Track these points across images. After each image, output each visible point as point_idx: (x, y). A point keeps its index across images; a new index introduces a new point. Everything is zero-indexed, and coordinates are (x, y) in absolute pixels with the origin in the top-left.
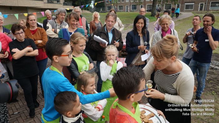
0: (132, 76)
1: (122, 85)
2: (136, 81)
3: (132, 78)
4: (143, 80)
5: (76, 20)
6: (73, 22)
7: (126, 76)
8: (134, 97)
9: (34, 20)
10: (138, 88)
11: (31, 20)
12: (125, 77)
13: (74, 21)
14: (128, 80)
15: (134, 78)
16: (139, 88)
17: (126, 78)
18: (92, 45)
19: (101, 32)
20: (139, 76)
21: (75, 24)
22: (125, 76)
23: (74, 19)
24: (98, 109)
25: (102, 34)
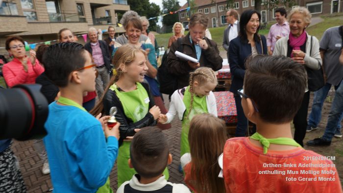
5: (137, 29)
6: (131, 33)
9: (71, 37)
11: (66, 38)
13: (133, 31)
18: (171, 66)
19: (184, 45)
21: (135, 36)
23: (133, 28)
25: (186, 47)
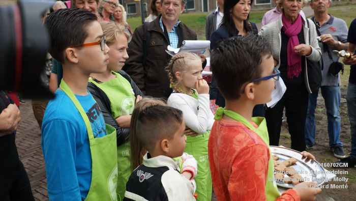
0: (244, 48)
1: (228, 66)
2: (253, 56)
3: (245, 52)
4: (269, 57)
7: (234, 50)
8: (253, 90)
10: (259, 72)
12: (233, 52)
14: (239, 55)
15: (249, 51)
16: (261, 71)
17: (235, 53)
20: (258, 48)
22: (232, 49)
24: (189, 175)
